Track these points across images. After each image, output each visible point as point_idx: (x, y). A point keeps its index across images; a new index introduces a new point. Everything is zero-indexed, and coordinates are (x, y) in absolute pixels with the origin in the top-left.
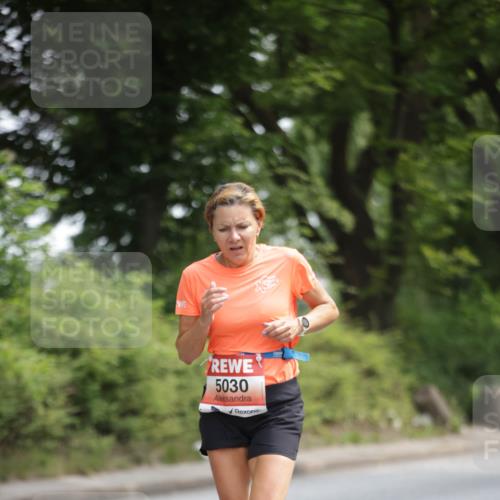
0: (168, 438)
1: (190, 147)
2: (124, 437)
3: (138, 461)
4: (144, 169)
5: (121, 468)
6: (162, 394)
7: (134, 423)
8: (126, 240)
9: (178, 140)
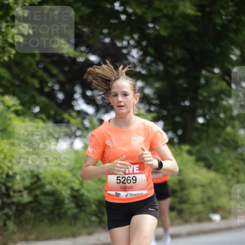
0: (199, 213)
1: (205, 94)
2: (180, 212)
3: (186, 222)
4: (187, 103)
5: (179, 224)
6: (196, 195)
7: (184, 206)
8: (180, 132)
9: (200, 91)
